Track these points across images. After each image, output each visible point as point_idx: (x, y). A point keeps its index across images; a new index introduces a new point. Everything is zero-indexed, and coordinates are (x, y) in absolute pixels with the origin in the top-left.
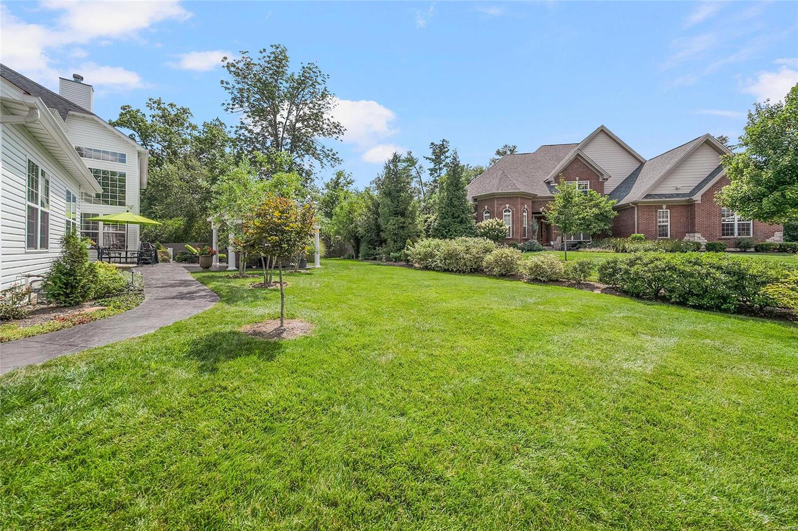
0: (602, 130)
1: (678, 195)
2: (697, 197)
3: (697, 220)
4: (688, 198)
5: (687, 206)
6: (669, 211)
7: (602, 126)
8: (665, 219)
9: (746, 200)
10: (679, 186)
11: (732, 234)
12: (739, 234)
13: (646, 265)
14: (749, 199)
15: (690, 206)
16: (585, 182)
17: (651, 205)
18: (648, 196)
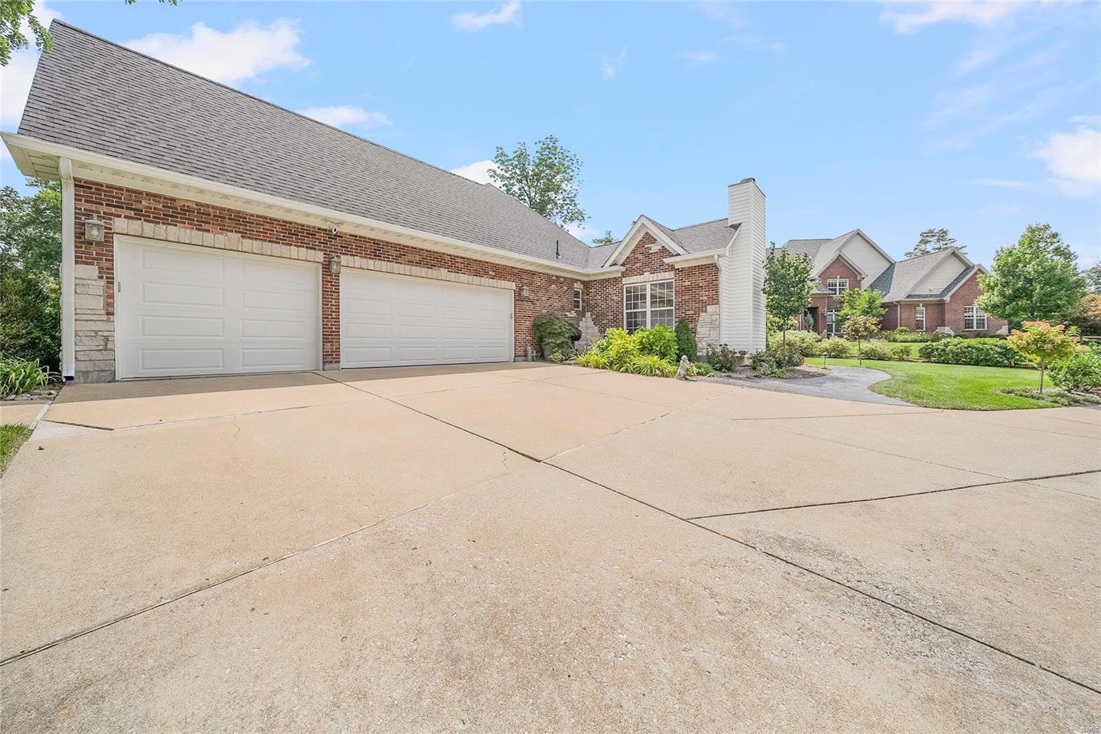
0: (858, 233)
1: (931, 296)
2: (947, 298)
3: (947, 316)
4: (939, 299)
5: (939, 304)
6: (924, 308)
7: (859, 230)
8: (921, 314)
9: (995, 306)
10: (932, 289)
11: (972, 328)
12: (977, 328)
13: (956, 345)
14: (998, 306)
15: (941, 304)
16: (844, 280)
17: (911, 304)
18: (909, 296)
